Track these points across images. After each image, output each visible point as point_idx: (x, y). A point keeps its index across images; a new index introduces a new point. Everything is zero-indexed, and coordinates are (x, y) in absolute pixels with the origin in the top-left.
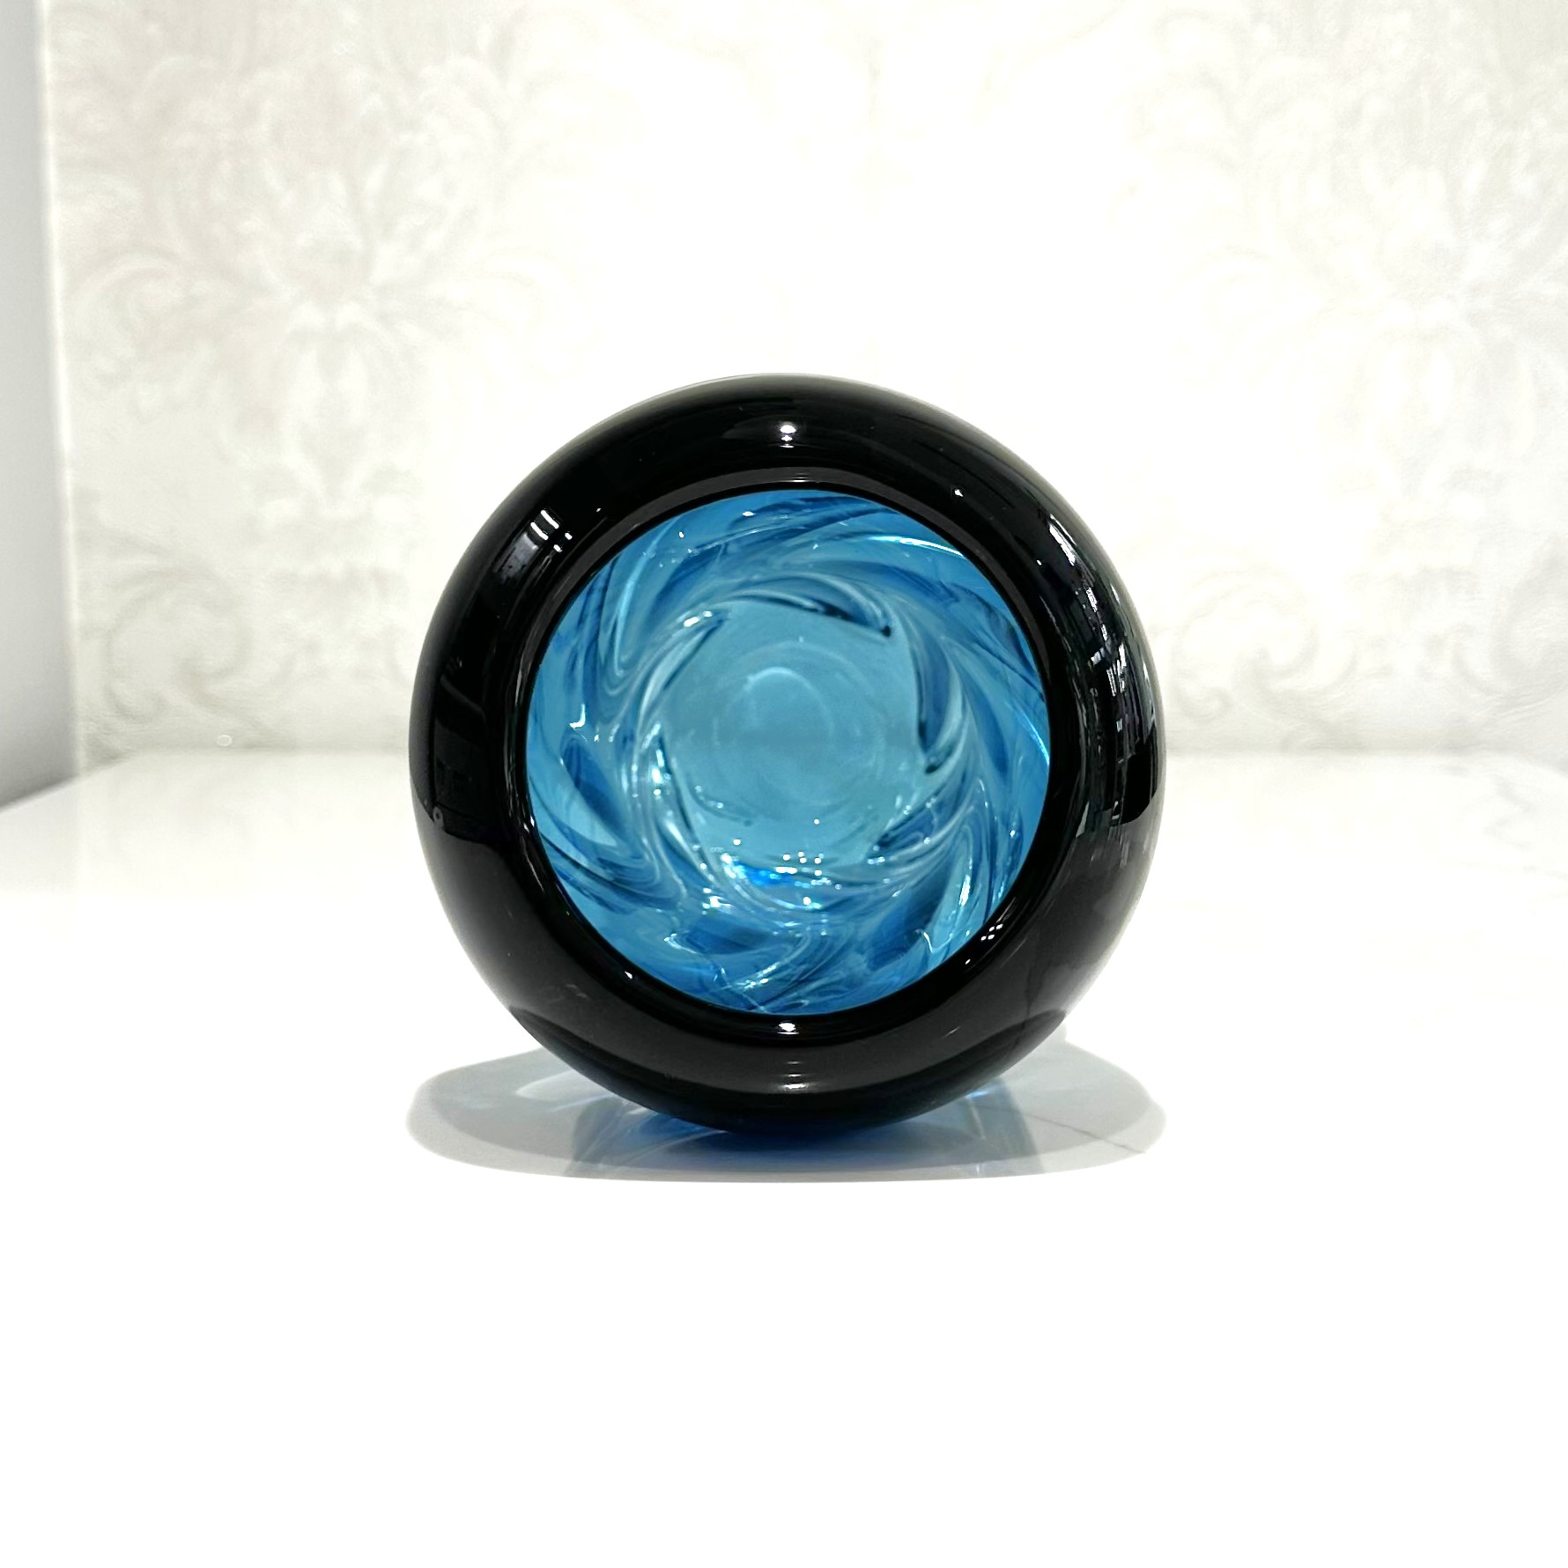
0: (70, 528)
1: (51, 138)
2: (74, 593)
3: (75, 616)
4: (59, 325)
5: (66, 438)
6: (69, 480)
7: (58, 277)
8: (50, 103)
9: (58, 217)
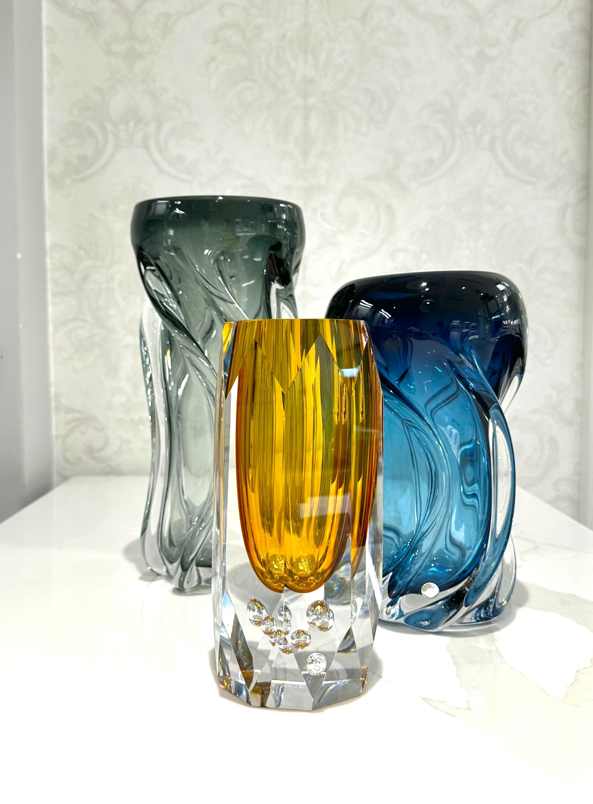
0: (53, 405)
1: (49, 286)
2: (54, 425)
3: (54, 432)
4: (51, 343)
5: (52, 378)
6: (53, 390)
7: (51, 329)
8: (49, 275)
9: (50, 309)
